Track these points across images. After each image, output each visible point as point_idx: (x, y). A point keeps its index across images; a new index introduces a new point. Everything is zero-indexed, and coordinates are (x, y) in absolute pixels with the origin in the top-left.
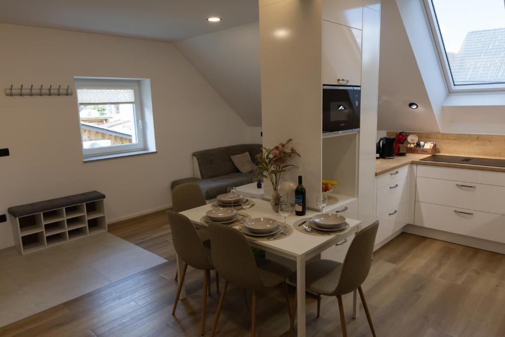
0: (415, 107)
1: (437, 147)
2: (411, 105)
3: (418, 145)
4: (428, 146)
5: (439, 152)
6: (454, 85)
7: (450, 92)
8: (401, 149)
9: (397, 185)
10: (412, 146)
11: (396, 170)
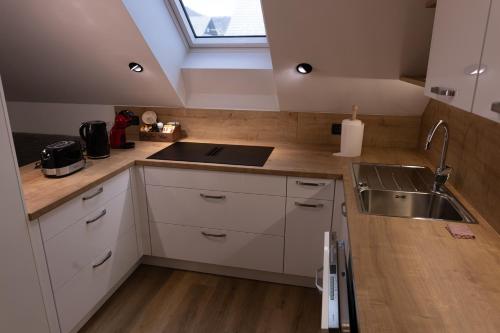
0: (139, 69)
1: (183, 129)
2: (132, 65)
3: (155, 128)
4: (169, 129)
5: (186, 136)
6: (196, 37)
7: (191, 48)
8: (127, 136)
9: (104, 213)
10: (146, 129)
11: (99, 187)
